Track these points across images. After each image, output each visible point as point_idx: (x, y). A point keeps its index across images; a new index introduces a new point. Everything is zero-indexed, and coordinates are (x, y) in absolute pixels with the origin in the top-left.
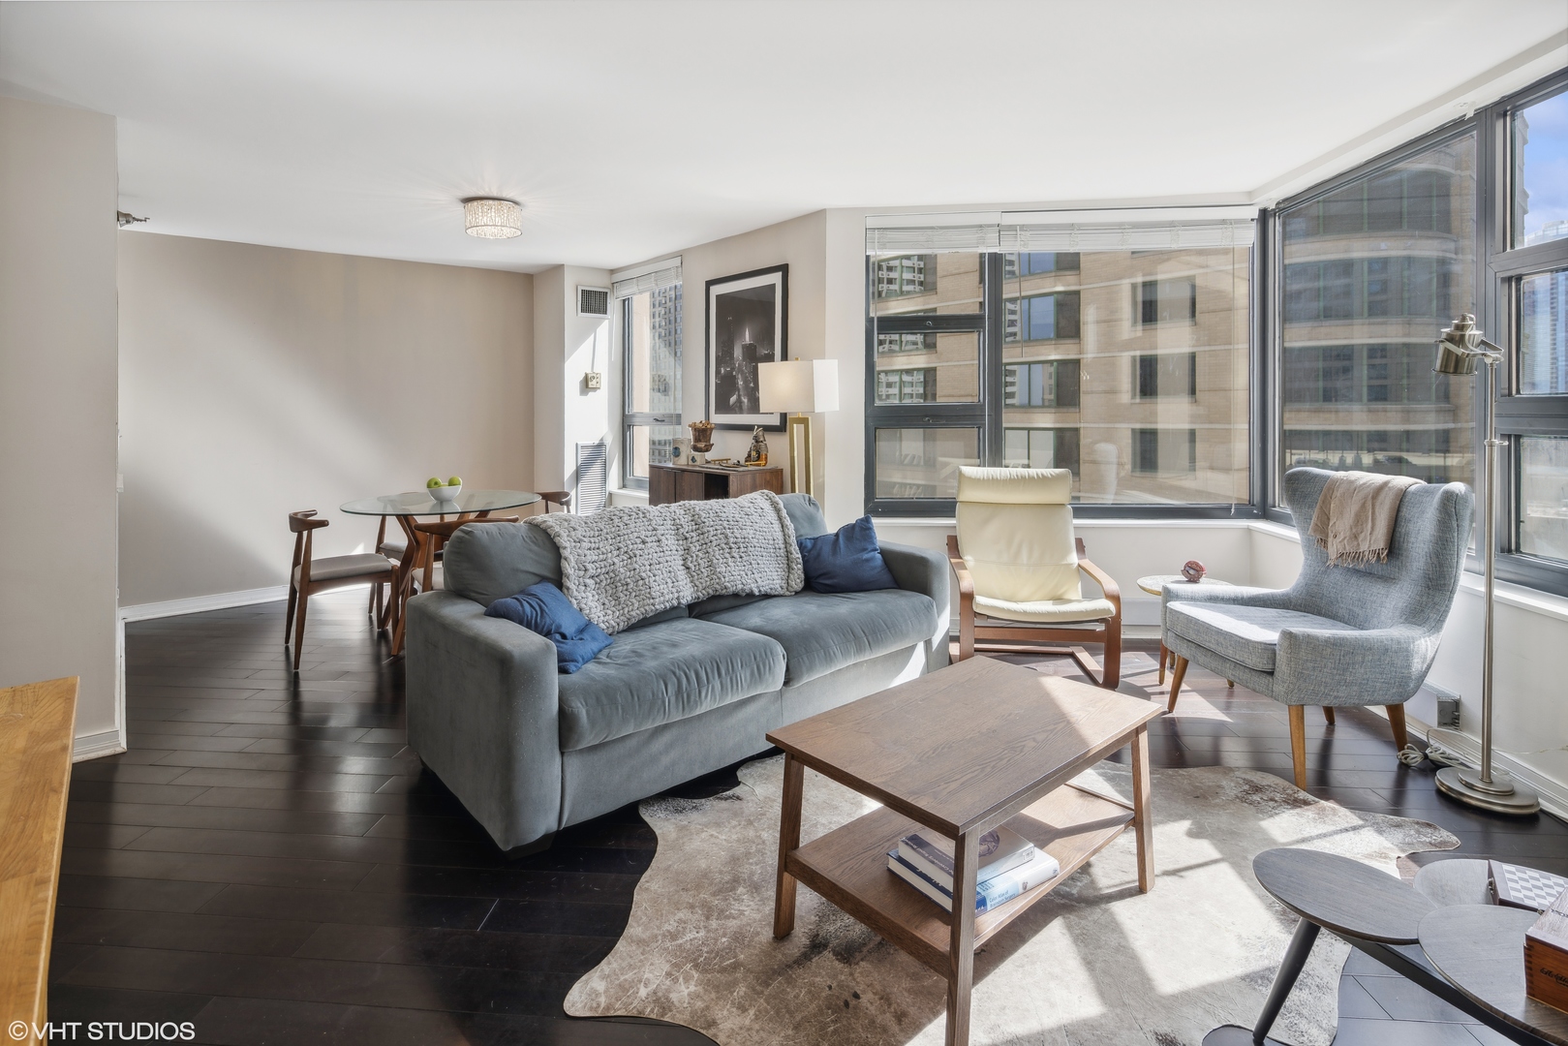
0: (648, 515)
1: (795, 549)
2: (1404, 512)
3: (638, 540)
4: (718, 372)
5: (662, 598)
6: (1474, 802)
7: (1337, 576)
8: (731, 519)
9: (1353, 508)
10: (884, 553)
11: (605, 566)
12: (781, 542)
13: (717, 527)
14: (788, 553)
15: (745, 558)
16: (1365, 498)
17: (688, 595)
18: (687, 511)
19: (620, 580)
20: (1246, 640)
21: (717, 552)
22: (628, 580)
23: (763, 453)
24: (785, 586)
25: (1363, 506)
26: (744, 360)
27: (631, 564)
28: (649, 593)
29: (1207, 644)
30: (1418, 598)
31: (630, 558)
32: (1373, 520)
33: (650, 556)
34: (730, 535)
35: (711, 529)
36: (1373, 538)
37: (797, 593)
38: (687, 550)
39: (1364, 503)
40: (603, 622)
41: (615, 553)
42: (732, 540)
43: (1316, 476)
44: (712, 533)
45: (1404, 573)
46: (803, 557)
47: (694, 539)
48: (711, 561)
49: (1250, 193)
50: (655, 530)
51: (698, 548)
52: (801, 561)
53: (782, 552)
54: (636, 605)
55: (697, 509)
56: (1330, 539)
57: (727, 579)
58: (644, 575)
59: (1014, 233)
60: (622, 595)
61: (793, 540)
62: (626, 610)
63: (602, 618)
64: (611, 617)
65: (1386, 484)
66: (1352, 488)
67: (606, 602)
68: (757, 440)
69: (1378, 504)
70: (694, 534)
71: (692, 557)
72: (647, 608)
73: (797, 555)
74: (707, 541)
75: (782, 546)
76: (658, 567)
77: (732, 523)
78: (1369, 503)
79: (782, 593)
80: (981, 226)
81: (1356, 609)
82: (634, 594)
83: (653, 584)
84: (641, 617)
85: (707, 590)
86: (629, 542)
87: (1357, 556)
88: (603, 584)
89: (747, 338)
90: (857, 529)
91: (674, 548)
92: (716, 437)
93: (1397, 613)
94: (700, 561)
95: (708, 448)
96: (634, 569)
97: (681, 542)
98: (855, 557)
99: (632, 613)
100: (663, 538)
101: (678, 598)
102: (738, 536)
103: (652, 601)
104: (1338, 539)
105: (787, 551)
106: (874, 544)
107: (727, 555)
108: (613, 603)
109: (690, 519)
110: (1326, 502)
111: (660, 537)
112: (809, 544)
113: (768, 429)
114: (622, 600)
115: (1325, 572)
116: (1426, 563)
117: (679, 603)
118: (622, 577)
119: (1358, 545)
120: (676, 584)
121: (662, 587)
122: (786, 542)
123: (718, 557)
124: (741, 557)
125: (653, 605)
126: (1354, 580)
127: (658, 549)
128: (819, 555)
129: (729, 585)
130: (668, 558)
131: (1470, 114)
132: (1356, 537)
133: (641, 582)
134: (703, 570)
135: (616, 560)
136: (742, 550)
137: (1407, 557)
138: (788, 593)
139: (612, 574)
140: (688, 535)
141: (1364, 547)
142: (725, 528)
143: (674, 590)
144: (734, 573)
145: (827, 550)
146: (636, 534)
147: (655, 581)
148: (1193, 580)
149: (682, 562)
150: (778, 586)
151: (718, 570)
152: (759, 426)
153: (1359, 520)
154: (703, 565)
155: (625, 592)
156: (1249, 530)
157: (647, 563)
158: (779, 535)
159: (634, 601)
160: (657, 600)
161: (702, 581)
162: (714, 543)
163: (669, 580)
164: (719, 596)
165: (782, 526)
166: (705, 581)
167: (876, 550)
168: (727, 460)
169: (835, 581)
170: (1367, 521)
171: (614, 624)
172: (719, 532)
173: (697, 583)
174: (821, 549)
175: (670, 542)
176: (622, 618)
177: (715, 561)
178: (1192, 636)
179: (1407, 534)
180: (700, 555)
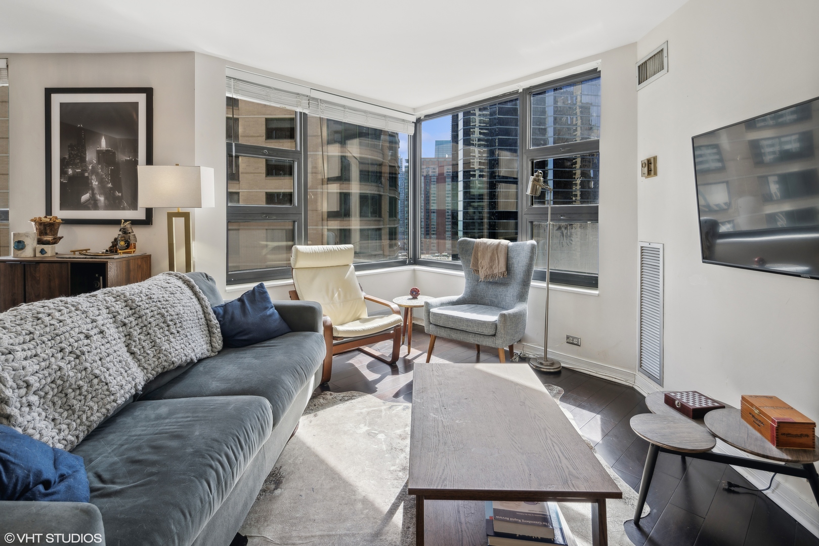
0: (80, 306)
1: (213, 316)
2: (510, 254)
3: (82, 336)
4: (63, 172)
5: (122, 392)
6: (545, 370)
7: (482, 286)
8: (162, 299)
9: (489, 255)
10: (278, 308)
11: (50, 374)
12: (201, 313)
13: (153, 309)
14: (208, 321)
15: (182, 332)
16: (493, 250)
17: (140, 379)
18: (117, 297)
19: (71, 385)
20: (484, 321)
21: (158, 332)
22: (81, 383)
23: (132, 242)
24: (210, 348)
25: (493, 254)
26: (99, 162)
27: (80, 363)
28: (108, 390)
29: (461, 327)
30: (521, 290)
31: (78, 357)
32: (498, 259)
33: (99, 350)
34: (166, 314)
35: (148, 311)
36: (500, 267)
37: (219, 352)
38: (129, 335)
39: (493, 252)
40: (59, 441)
41: (59, 355)
42: (169, 318)
43: (470, 242)
44: (150, 314)
45: (513, 280)
46: (220, 321)
47: (134, 323)
48: (154, 341)
49: (414, 109)
50: (93, 321)
51: (139, 331)
52: (218, 325)
53: (203, 321)
54: (95, 408)
55: (128, 294)
56: (480, 270)
57: (173, 354)
58: (97, 372)
59: (317, 103)
60: (75, 402)
61: (210, 310)
62: (84, 417)
63: (57, 437)
64: (67, 432)
65: (499, 243)
66: (486, 247)
67: (57, 416)
68: (125, 231)
69: (499, 251)
70: (132, 319)
71: (135, 341)
72: (108, 407)
73: (215, 321)
74: (146, 323)
75: (203, 316)
76: (108, 359)
77: (164, 302)
78: (495, 252)
79: (208, 355)
80: (298, 94)
81: (494, 299)
82: (90, 396)
83: (109, 379)
84: (102, 419)
85: (157, 369)
86: (72, 340)
87: (493, 276)
88: (50, 396)
89: (103, 144)
90: (257, 294)
91: (116, 337)
92: (62, 231)
93: (515, 298)
94: (144, 344)
95: (56, 241)
96: (85, 369)
97: (121, 329)
98: (261, 314)
99: (92, 418)
100: (104, 328)
101: (136, 386)
102: (173, 313)
103: (112, 397)
104: (484, 269)
105: (206, 320)
106: (270, 303)
107: (167, 333)
108: (65, 414)
109: (124, 304)
110: (476, 253)
111: (103, 328)
112: (221, 311)
113: (135, 222)
114: (77, 407)
115: (477, 285)
116: (524, 275)
117: (136, 390)
118: (73, 381)
119: (493, 271)
120: (129, 372)
121: (119, 379)
122: (204, 313)
123: (159, 336)
124: (178, 332)
125: (115, 401)
126: (490, 286)
127: (104, 341)
128: (232, 318)
129: (176, 360)
130: (115, 348)
131: (521, 90)
132: (491, 267)
133: (96, 381)
134: (149, 352)
135: (62, 364)
136: (179, 325)
137: (514, 273)
138: (213, 354)
139: (59, 382)
140: (126, 321)
141: (496, 271)
142: (159, 308)
143: (130, 379)
144: (177, 348)
145: (238, 313)
146: (77, 330)
147: (110, 375)
148: (415, 297)
149: (125, 349)
150: (205, 350)
151: (163, 348)
152: (126, 221)
153: (492, 260)
154: (147, 347)
155: (79, 398)
156: (414, 270)
157: (97, 358)
158: (198, 307)
159: (91, 404)
160: (118, 395)
161: (150, 362)
162: (154, 324)
163: (122, 370)
164: (167, 372)
165: (199, 300)
166: (153, 361)
167: (272, 307)
168: (86, 250)
169: (251, 335)
170: (495, 259)
171: (73, 439)
172: (156, 313)
173: (146, 366)
174: (233, 313)
175: (112, 331)
176: (81, 428)
177: (158, 341)
178: (451, 325)
179: (513, 264)
180: (142, 337)
